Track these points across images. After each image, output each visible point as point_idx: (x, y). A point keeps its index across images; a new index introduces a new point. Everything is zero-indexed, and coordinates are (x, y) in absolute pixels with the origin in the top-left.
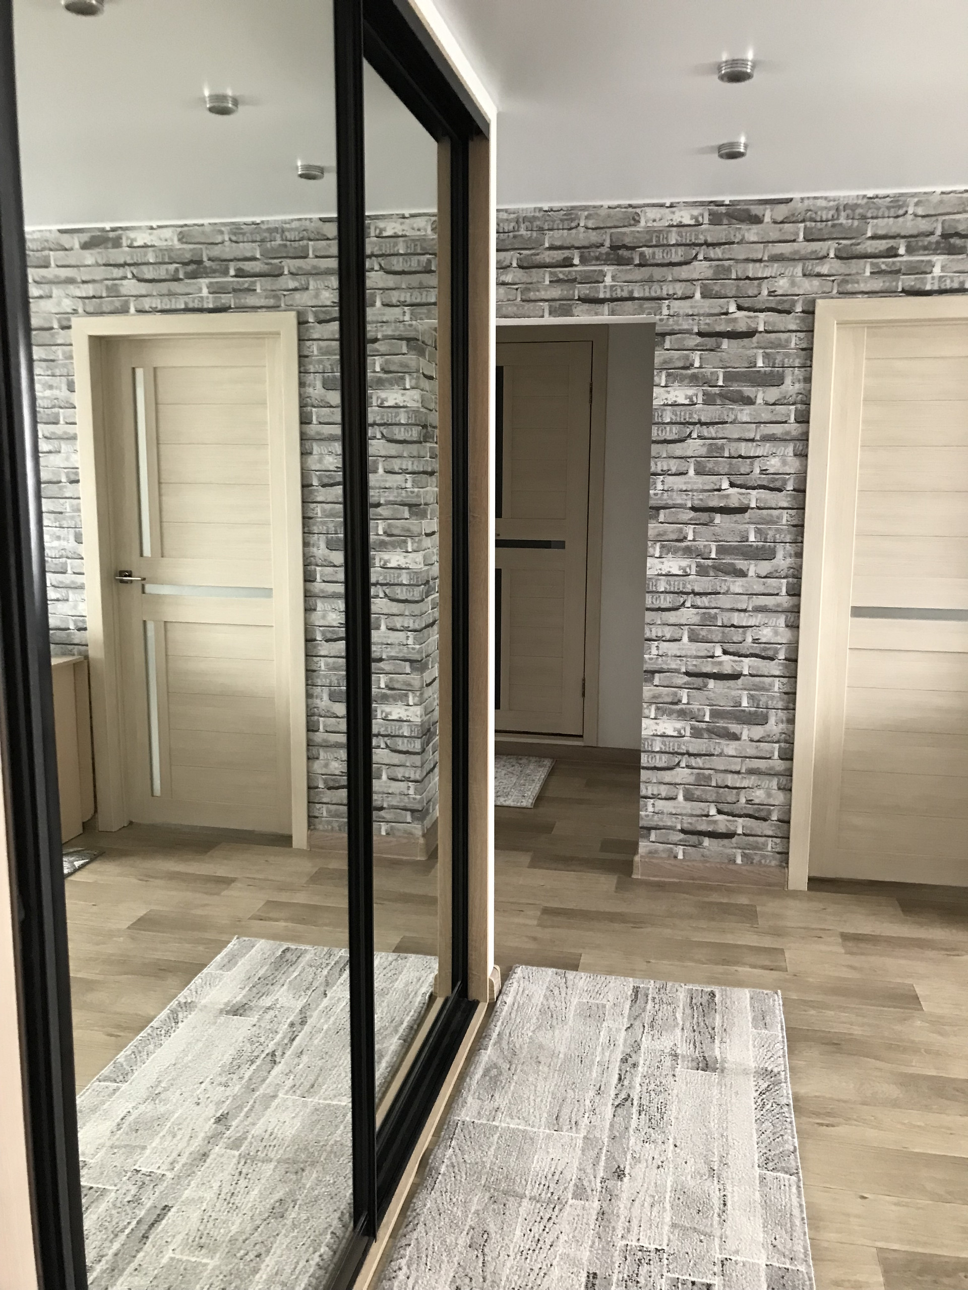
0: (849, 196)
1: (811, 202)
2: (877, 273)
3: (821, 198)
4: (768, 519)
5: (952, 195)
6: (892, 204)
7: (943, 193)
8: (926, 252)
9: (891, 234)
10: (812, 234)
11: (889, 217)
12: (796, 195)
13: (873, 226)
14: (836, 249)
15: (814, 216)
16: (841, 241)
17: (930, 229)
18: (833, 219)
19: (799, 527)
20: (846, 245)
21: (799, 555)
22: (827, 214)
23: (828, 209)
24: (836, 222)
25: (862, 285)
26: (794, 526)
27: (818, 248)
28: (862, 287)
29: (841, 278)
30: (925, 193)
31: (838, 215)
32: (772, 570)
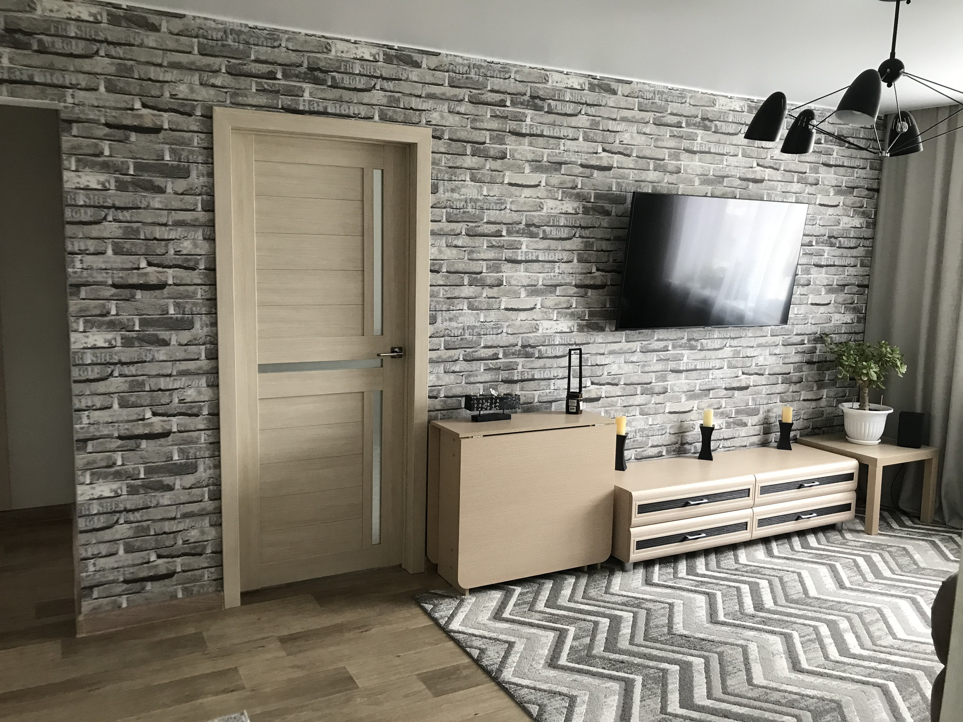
0: (233, 23)
1: (202, 21)
2: (262, 90)
3: (210, 19)
4: (185, 294)
5: (313, 37)
6: (268, 36)
7: (306, 35)
8: (298, 80)
9: (269, 60)
10: (205, 49)
11: (267, 46)
12: (189, 13)
13: (256, 51)
14: (226, 66)
15: (205, 34)
16: (230, 60)
17: (299, 61)
18: (222, 40)
19: (212, 301)
20: (235, 64)
21: (214, 324)
22: (217, 34)
23: (218, 30)
24: (225, 42)
25: (250, 99)
26: (208, 300)
27: (211, 63)
28: (250, 101)
29: (233, 91)
30: (294, 32)
31: (227, 37)
32: (192, 338)
